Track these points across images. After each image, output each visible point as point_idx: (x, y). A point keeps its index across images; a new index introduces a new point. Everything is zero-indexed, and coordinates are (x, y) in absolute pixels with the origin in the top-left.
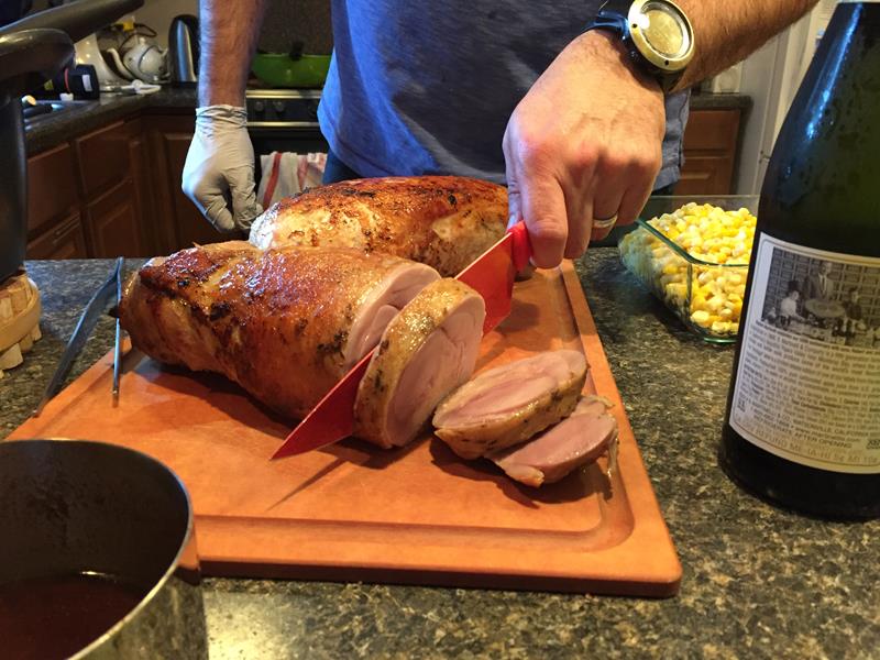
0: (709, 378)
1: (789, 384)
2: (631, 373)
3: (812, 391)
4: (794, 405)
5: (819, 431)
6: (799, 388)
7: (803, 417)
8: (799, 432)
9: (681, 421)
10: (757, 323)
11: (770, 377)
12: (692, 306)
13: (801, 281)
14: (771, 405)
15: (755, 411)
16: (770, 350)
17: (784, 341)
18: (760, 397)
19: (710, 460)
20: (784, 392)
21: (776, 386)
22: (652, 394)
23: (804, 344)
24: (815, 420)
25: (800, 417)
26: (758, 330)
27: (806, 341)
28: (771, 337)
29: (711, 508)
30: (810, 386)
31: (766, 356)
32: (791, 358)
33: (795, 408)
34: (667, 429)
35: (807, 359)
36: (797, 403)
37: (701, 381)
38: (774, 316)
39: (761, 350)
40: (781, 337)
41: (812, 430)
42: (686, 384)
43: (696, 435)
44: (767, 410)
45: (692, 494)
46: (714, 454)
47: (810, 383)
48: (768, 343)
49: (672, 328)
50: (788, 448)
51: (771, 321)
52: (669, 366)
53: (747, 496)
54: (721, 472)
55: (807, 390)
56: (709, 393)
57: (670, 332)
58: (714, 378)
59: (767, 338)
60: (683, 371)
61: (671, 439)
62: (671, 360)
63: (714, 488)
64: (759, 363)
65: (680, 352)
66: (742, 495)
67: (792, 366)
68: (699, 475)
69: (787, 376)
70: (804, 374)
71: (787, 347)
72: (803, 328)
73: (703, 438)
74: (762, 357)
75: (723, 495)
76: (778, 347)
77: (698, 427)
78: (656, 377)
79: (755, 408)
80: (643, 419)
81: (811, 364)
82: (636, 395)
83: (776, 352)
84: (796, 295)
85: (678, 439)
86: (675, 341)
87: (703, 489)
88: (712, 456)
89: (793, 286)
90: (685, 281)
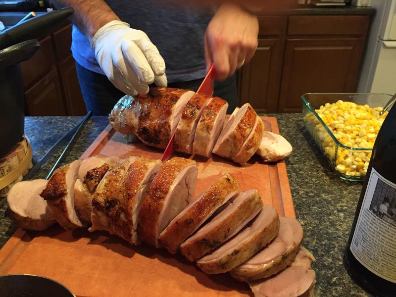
0: (343, 204)
1: (381, 243)
2: (304, 200)
3: (391, 249)
4: (382, 253)
5: (393, 267)
6: (385, 246)
7: (386, 259)
8: (383, 265)
9: (327, 233)
10: (367, 209)
11: (372, 237)
12: (337, 161)
13: (391, 199)
14: (370, 249)
15: (363, 249)
16: (373, 225)
17: (379, 223)
18: (366, 244)
19: (339, 260)
20: (377, 245)
21: (374, 242)
22: (313, 215)
23: (390, 228)
24: (391, 262)
25: (385, 258)
26: (368, 214)
27: (391, 227)
28: (373, 219)
29: (337, 292)
30: (390, 246)
31: (370, 227)
32: (382, 232)
33: (382, 254)
34: (320, 239)
35: (390, 234)
36: (384, 252)
37: (338, 206)
38: (376, 210)
39: (368, 223)
40: (379, 221)
41: (390, 265)
42: (332, 208)
43: (334, 243)
44: (369, 251)
45: (329, 283)
46: (341, 256)
47: (391, 245)
48: (372, 221)
49: (327, 170)
50: (377, 270)
51: (374, 212)
52: (323, 195)
53: (356, 285)
54: (344, 268)
55: (389, 248)
56: (342, 214)
57: (325, 172)
58: (345, 204)
59: (371, 219)
60: (330, 199)
61: (322, 245)
62: (325, 191)
63: (340, 279)
64: (366, 228)
65: (329, 186)
66: (353, 284)
67: (383, 236)
68: (333, 270)
69: (380, 239)
70: (388, 241)
71: (381, 226)
72: (390, 220)
73: (337, 245)
74: (368, 226)
75: (344, 284)
76: (377, 225)
77: (335, 238)
78: (317, 202)
79: (362, 248)
80: (309, 230)
81: (392, 237)
82: (306, 214)
83: (375, 227)
84: (388, 204)
85: (325, 245)
86: (328, 178)
87: (334, 279)
88: (340, 258)
89: (386, 200)
90: (334, 148)
